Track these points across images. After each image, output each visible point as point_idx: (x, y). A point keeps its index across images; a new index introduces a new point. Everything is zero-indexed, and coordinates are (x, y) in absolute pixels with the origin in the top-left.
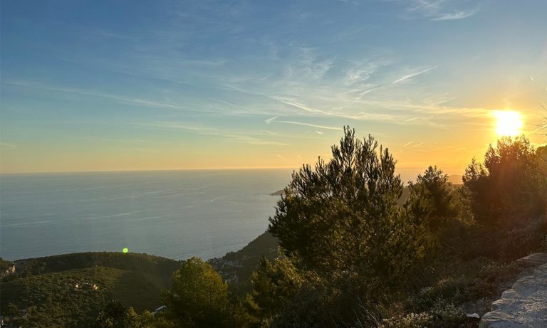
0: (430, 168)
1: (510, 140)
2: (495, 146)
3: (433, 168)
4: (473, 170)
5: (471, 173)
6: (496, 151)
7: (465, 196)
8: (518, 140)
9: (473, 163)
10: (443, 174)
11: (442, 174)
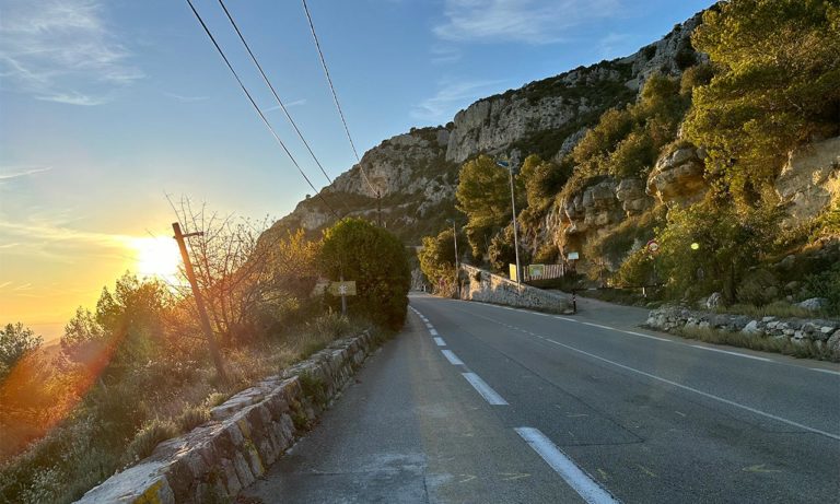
0: (9, 327)
1: (136, 281)
2: (112, 290)
3: (15, 327)
4: (77, 327)
5: (76, 333)
6: (114, 298)
7: (65, 371)
8: (147, 281)
9: (78, 316)
10: (34, 336)
11: (32, 336)
